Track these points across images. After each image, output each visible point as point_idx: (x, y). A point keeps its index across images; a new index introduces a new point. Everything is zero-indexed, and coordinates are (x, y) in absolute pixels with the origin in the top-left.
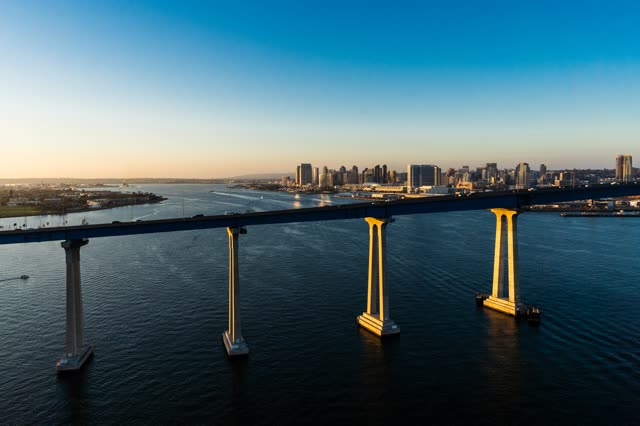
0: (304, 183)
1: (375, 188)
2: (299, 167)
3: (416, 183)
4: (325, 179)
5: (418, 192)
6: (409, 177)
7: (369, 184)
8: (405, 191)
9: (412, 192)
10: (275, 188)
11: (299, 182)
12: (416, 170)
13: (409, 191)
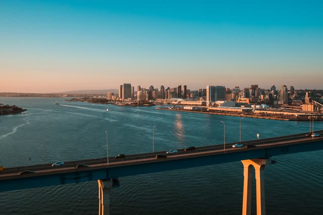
0: (125, 98)
1: (180, 102)
2: (121, 86)
3: (213, 99)
4: (142, 96)
5: (215, 105)
6: (208, 95)
7: (175, 99)
8: (204, 104)
9: (210, 105)
10: (104, 101)
11: (121, 97)
12: (213, 89)
13: (208, 104)
